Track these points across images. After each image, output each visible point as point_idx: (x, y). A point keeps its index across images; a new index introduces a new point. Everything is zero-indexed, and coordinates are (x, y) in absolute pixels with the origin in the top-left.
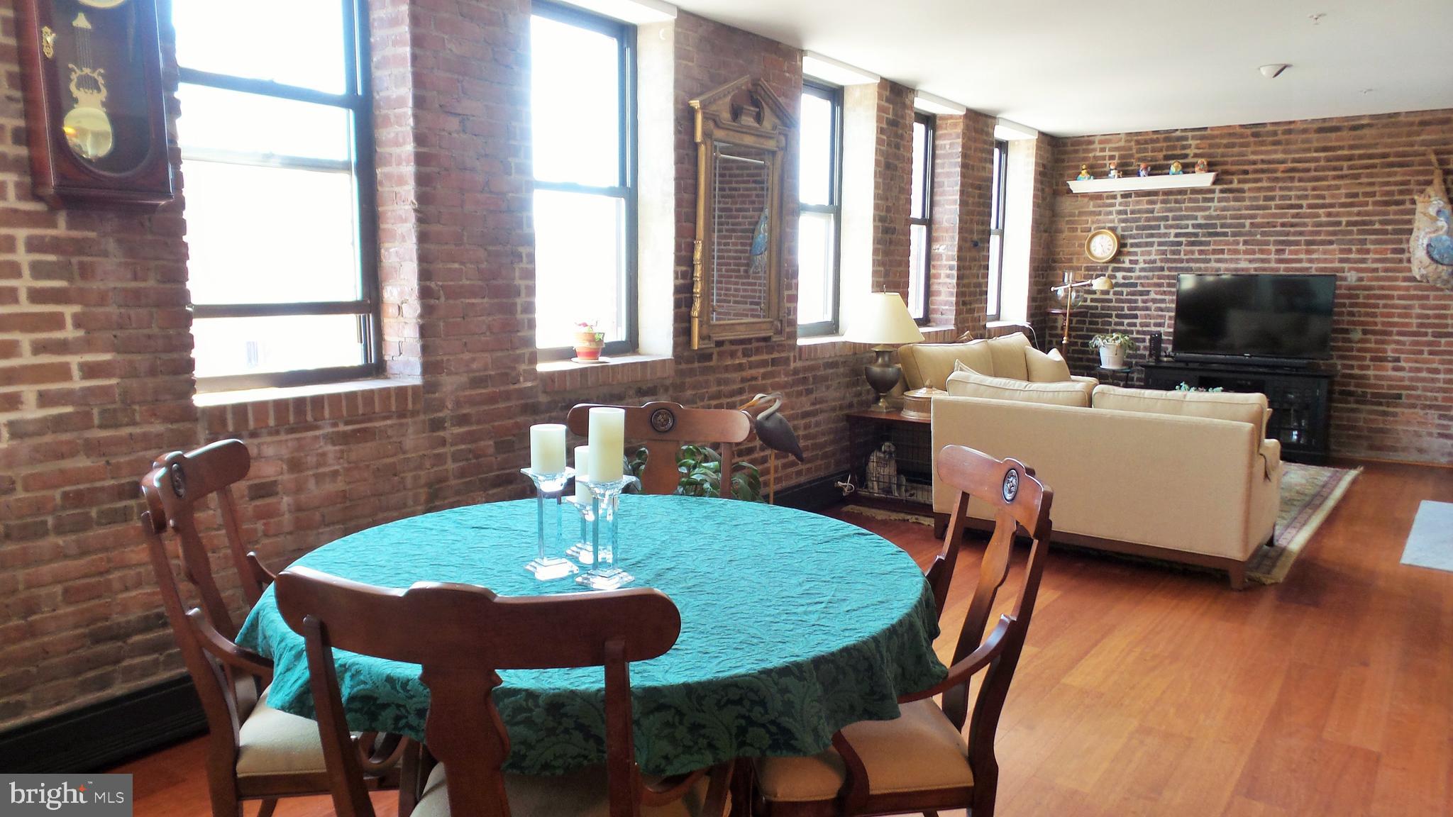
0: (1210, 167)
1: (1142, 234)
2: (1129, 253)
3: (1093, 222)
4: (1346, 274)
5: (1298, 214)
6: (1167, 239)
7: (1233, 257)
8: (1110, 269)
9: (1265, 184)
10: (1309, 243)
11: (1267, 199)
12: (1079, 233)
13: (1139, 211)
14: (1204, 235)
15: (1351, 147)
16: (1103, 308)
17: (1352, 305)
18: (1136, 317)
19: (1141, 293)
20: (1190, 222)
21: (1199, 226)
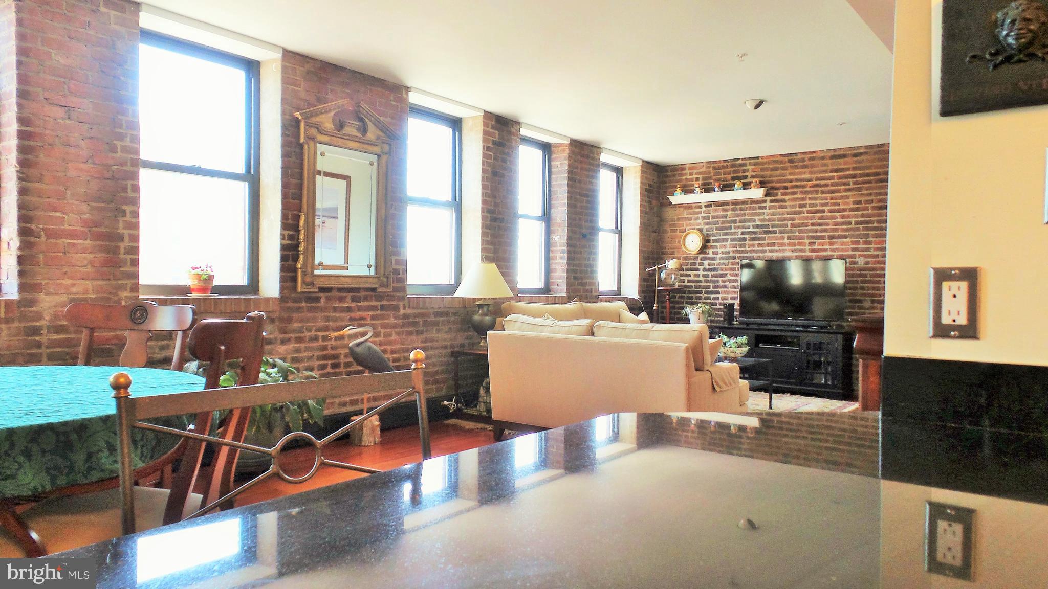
0: (762, 184)
1: (720, 233)
2: (712, 247)
3: (687, 225)
4: (857, 259)
5: (823, 216)
6: (736, 236)
7: (781, 248)
8: (699, 258)
9: (799, 196)
10: (831, 237)
11: (801, 206)
12: (678, 233)
13: (717, 217)
14: (761, 233)
15: (854, 169)
16: (696, 287)
17: (863, 282)
18: (718, 293)
19: (721, 276)
20: (751, 224)
21: (757, 227)
